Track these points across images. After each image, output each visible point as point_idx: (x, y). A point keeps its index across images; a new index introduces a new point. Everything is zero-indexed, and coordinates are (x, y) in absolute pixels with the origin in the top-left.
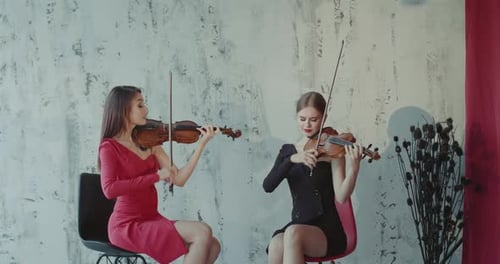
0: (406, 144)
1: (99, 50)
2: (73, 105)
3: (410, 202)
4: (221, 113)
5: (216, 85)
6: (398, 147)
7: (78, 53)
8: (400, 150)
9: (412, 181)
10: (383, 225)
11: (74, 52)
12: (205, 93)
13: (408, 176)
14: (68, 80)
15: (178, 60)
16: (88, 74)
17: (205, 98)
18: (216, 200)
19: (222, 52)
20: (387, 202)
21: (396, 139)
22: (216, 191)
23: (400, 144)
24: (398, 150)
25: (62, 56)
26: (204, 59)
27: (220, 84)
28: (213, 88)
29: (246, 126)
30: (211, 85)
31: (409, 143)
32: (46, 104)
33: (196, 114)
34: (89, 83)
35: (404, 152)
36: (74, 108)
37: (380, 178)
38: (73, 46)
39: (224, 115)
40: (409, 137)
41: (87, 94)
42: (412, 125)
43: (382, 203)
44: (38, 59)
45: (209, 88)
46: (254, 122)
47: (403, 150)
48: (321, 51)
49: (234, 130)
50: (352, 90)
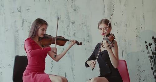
0: (150, 45)
1: (27, 10)
2: (17, 31)
3: (152, 68)
4: (74, 34)
5: (72, 23)
6: (147, 46)
7: (20, 11)
8: (148, 47)
9: (153, 60)
10: (140, 79)
11: (18, 11)
12: (68, 26)
13: (151, 58)
14: (15, 21)
15: (58, 14)
16: (23, 19)
17: (68, 28)
18: (72, 68)
19: (75, 10)
20: (141, 69)
21: (146, 42)
22: (72, 65)
23: (148, 44)
24: (147, 47)
25: (13, 12)
26: (68, 13)
27: (74, 23)
28: (71, 24)
29: (84, 39)
30: (70, 22)
31: (151, 44)
32: (7, 31)
33: (64, 34)
34: (23, 22)
35: (149, 48)
36: (17, 32)
37: (138, 60)
38: (18, 8)
39: (75, 35)
40: (151, 41)
41: (23, 26)
42: (153, 36)
43: (139, 70)
44: (4, 14)
45: (69, 24)
46: (87, 37)
47: (149, 47)
48: (114, 10)
49: (79, 42)
50: (126, 25)
